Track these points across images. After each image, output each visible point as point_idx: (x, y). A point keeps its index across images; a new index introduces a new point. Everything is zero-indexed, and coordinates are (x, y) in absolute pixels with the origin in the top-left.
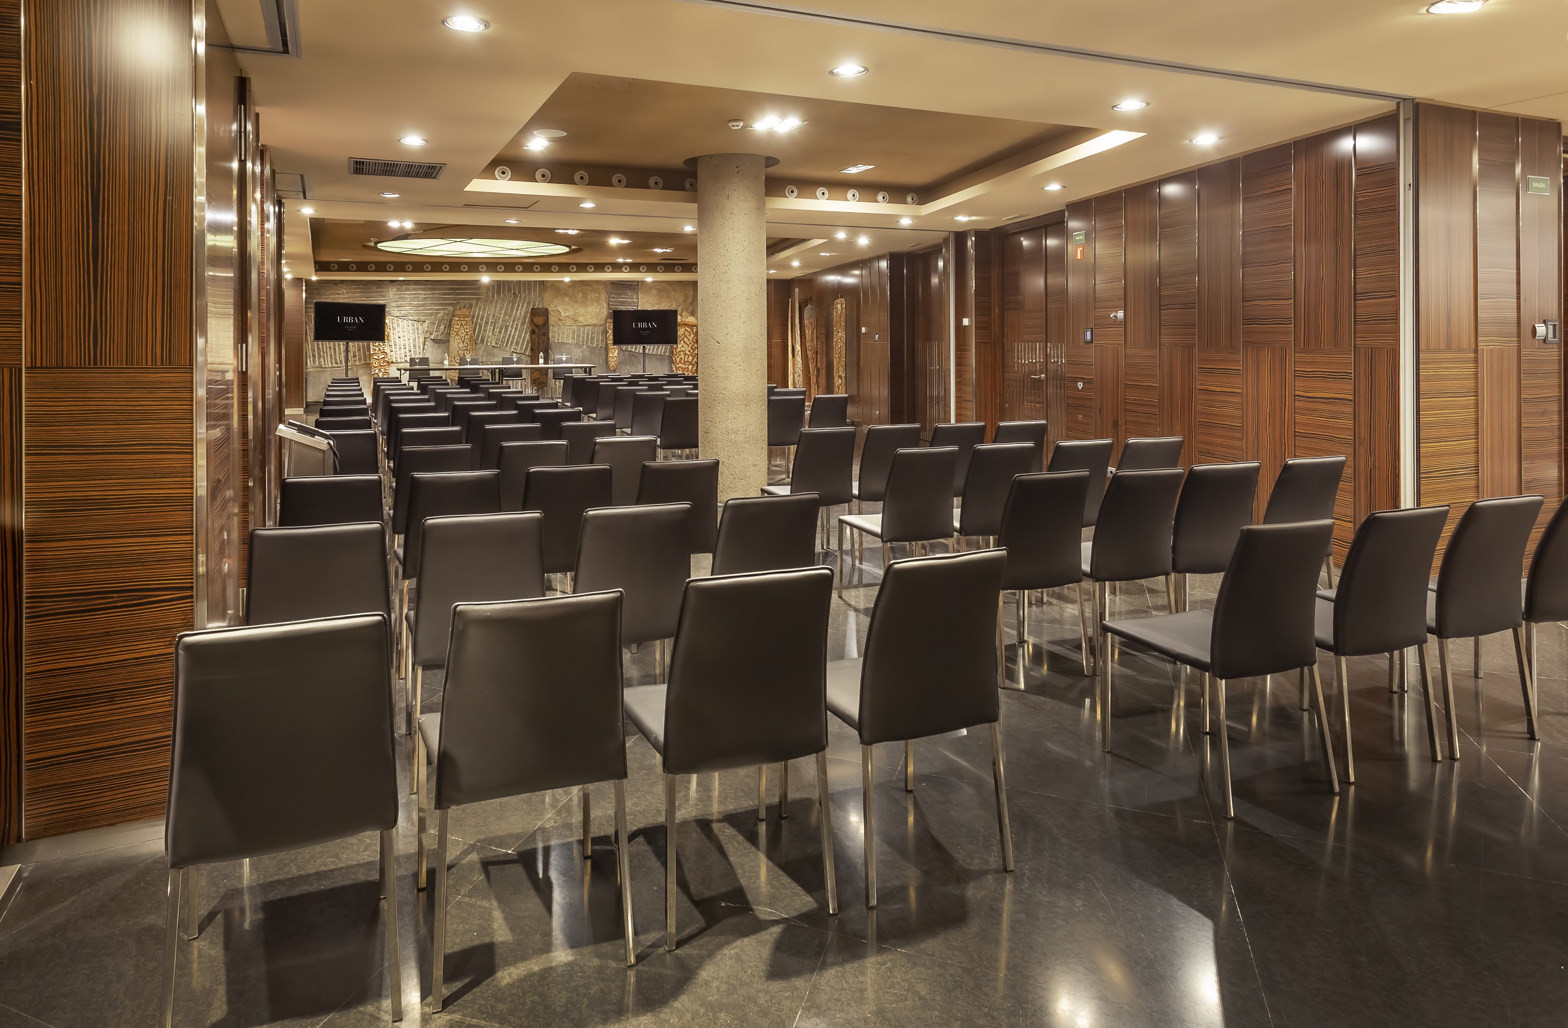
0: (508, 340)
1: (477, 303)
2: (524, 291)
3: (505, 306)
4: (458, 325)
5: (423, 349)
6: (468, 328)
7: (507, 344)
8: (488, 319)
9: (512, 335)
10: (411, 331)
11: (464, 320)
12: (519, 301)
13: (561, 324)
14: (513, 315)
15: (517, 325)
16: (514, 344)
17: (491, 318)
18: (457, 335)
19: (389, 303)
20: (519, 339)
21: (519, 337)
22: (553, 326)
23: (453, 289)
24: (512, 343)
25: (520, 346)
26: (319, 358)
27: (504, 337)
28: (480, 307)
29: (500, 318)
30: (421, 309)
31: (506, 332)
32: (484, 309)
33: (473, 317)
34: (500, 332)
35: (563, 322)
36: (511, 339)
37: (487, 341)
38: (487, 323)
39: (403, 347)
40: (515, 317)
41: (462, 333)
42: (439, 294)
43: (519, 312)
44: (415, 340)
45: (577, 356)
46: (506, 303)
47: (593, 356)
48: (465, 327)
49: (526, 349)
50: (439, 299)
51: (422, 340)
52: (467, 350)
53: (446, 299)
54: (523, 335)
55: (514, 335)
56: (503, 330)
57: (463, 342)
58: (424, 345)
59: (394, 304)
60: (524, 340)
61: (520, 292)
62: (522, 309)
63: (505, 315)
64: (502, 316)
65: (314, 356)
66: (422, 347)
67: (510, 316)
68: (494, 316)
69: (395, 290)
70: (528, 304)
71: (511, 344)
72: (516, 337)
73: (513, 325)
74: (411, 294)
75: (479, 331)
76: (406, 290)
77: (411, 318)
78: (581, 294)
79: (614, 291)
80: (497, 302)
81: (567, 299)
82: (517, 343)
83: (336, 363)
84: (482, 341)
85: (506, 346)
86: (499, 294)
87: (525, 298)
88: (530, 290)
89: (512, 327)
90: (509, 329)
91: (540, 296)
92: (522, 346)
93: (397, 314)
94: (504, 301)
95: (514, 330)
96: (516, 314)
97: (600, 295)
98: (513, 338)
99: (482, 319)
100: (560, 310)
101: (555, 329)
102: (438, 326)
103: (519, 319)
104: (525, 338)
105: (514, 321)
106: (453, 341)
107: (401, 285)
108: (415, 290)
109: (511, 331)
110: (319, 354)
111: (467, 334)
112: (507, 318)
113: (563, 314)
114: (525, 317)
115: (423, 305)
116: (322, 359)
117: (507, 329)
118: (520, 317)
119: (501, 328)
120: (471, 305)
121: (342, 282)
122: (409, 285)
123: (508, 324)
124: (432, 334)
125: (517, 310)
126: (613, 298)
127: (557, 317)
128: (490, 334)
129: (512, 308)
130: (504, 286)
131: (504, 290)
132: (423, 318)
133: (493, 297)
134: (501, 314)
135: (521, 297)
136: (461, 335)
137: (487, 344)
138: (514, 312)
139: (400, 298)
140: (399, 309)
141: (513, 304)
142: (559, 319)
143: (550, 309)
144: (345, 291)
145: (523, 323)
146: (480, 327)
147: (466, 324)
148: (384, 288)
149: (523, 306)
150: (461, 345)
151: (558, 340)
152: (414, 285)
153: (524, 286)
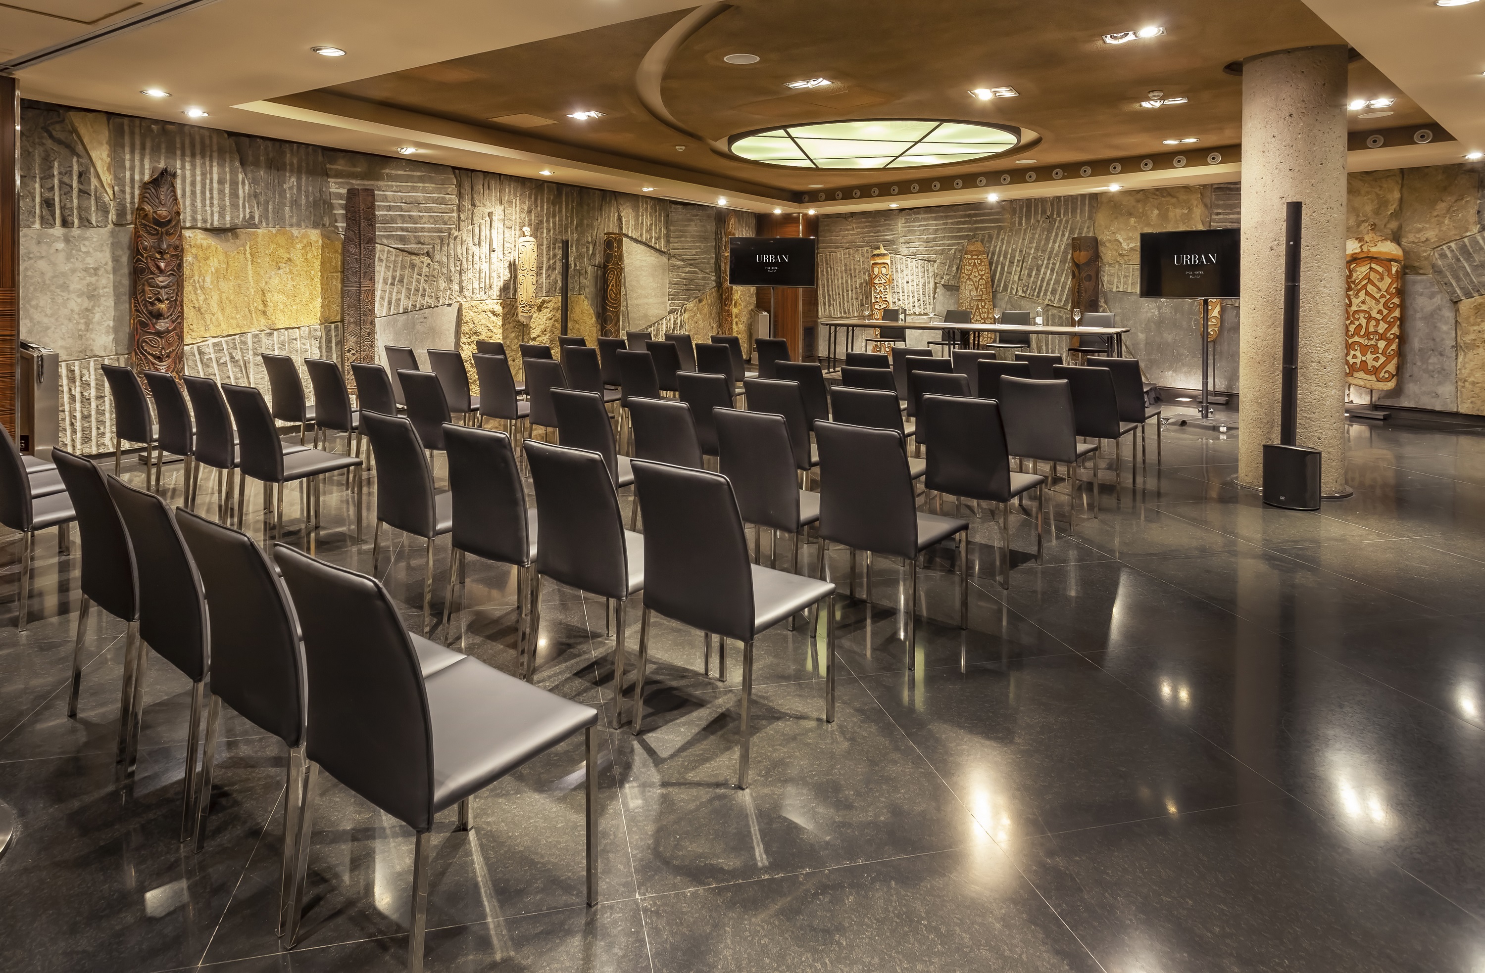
0: (1041, 287)
1: (998, 234)
2: (1066, 213)
3: (1037, 236)
4: (970, 265)
5: (934, 298)
6: (984, 270)
7: (1039, 293)
8: (1013, 257)
9: (1046, 280)
10: (920, 274)
11: (978, 259)
12: (1058, 228)
13: (1122, 262)
14: (1049, 250)
15: (1054, 264)
16: (1049, 294)
17: (1017, 255)
18: (969, 279)
19: (898, 238)
20: (1056, 286)
21: (1057, 282)
22: (1110, 265)
23: (969, 216)
24: (1046, 291)
25: (1057, 297)
26: (829, 306)
27: (1035, 282)
28: (1003, 239)
29: (1029, 254)
30: (931, 244)
31: (1037, 274)
32: (1009, 242)
33: (993, 254)
34: (1029, 276)
35: (1126, 258)
36: (1045, 285)
37: (1012, 288)
38: (1011, 262)
39: (911, 295)
40: (1051, 252)
41: (975, 277)
42: (952, 223)
43: (1057, 245)
44: (924, 285)
45: (1150, 315)
46: (1038, 232)
47: (1178, 315)
48: (979, 268)
49: (1066, 301)
50: (951, 230)
51: (932, 285)
52: (981, 300)
53: (959, 230)
54: (1062, 280)
55: (1050, 279)
56: (1034, 273)
57: (977, 289)
58: (935, 293)
59: (902, 240)
60: (1063, 288)
61: (1059, 214)
62: (1061, 240)
63: (1037, 249)
64: (1032, 252)
65: (825, 304)
66: (932, 295)
67: (1044, 251)
68: (1021, 251)
69: (903, 221)
70: (1072, 231)
71: (1045, 294)
72: (1052, 282)
73: (1048, 264)
74: (920, 226)
75: (1002, 274)
76: (914, 221)
77: (920, 257)
78: (1156, 212)
79: (1221, 202)
80: (1025, 230)
81: (1133, 220)
82: (1054, 292)
83: (845, 313)
84: (1005, 289)
85: (1038, 296)
86: (1028, 218)
87: (1067, 222)
88: (1074, 211)
89: (1047, 267)
90: (1043, 270)
91: (1090, 218)
92: (1061, 295)
93: (905, 251)
94: (1035, 229)
95: (1049, 272)
96: (1053, 248)
97: (1190, 210)
98: (1048, 284)
99: (1005, 257)
100: (1121, 240)
101: (1113, 271)
102: (949, 267)
103: (1057, 255)
104: (1065, 283)
105: (1049, 259)
106: (963, 288)
107: (910, 215)
108: (925, 219)
109: (1045, 274)
110: (829, 301)
111: (982, 278)
112: (1039, 254)
113: (1124, 245)
114: (1065, 253)
115: (934, 239)
116: (831, 308)
117: (1039, 270)
118: (1058, 252)
119: (1031, 270)
120: (990, 237)
121: (853, 215)
122: (919, 213)
123: (1040, 262)
124: (942, 278)
125: (1055, 242)
126: (1218, 214)
127: (1117, 251)
128: (1016, 278)
129: (1048, 239)
130: (1036, 206)
131: (1036, 213)
132: (933, 257)
133: (1020, 223)
134: (1031, 248)
135: (1060, 221)
136: (974, 279)
137: (1011, 292)
138: (1050, 246)
139: (909, 231)
140: (908, 245)
141: (1049, 232)
142: (1120, 255)
143: (1104, 237)
144: (855, 226)
145: (1063, 261)
146: (1003, 268)
147: (980, 264)
148: (892, 220)
149: (1063, 235)
150: (974, 294)
151: (1117, 287)
152: (926, 213)
153: (1066, 204)
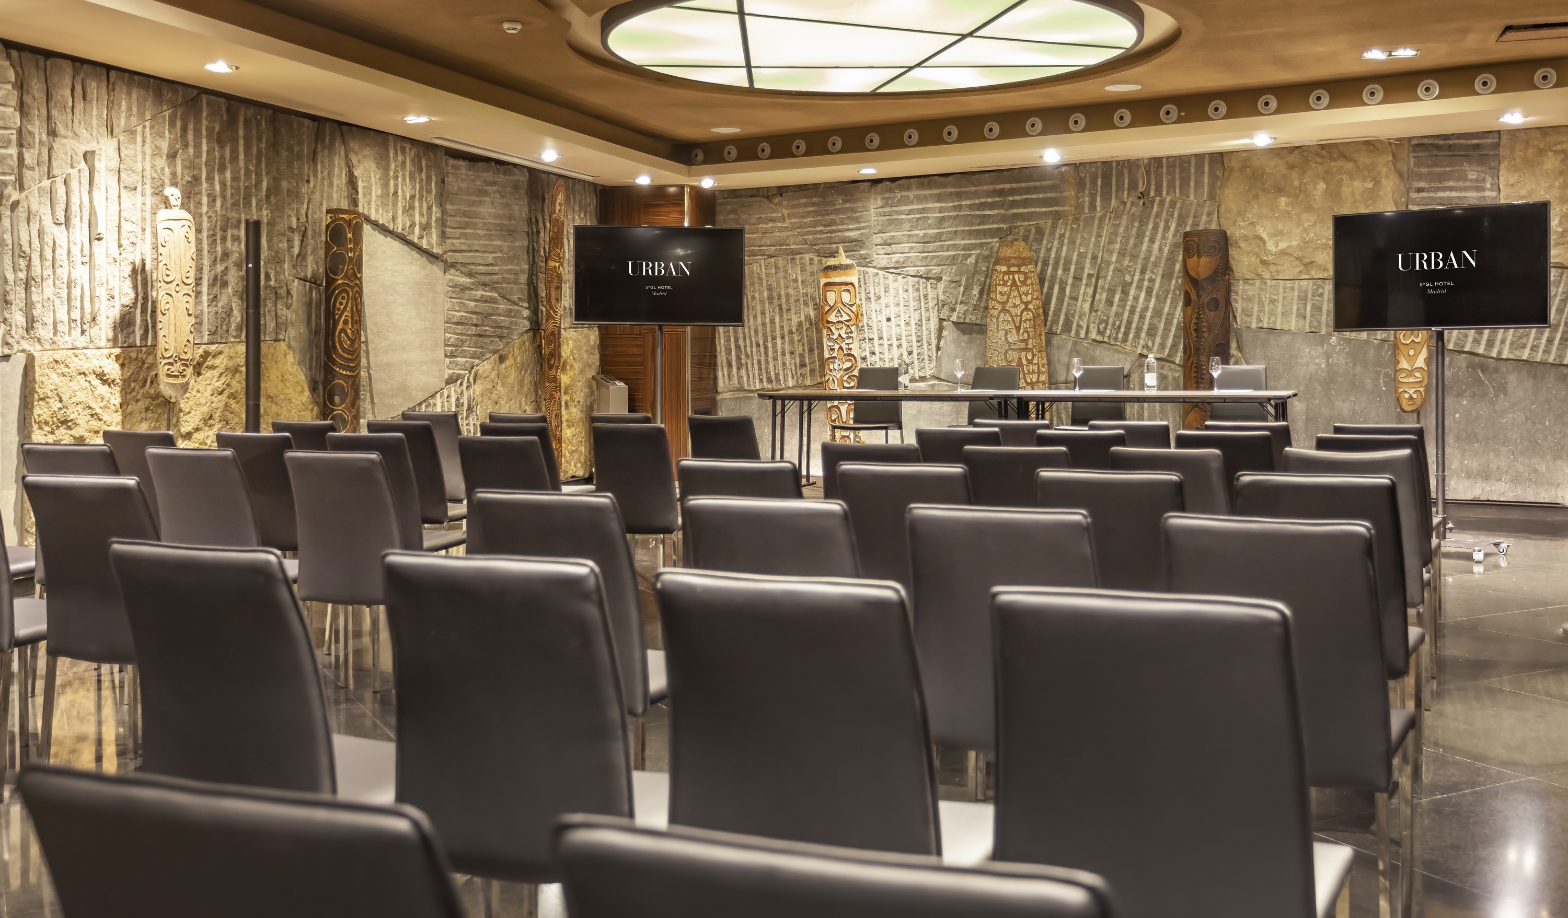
0: (1129, 322)
1: (1054, 226)
2: (1171, 187)
3: (1121, 230)
4: (1005, 284)
5: (938, 348)
6: (1031, 294)
7: (1126, 334)
8: (1080, 268)
9: (1138, 310)
10: (912, 304)
11: (1019, 272)
12: (1158, 215)
13: (1266, 275)
14: (1142, 255)
15: (1152, 281)
16: (1143, 335)
17: (1087, 265)
18: (1004, 310)
19: (869, 236)
20: (1156, 320)
21: (1157, 313)
22: (1246, 280)
23: (1001, 193)
24: (1139, 329)
25: (1158, 340)
26: (739, 369)
27: (1118, 315)
28: (1062, 236)
29: (1108, 263)
30: (932, 246)
31: (1123, 300)
32: (1072, 242)
33: (1045, 263)
34: (1110, 303)
35: (1273, 268)
36: (1136, 318)
37: (1079, 326)
38: (1078, 279)
39: (895, 343)
40: (1147, 259)
41: (1015, 306)
42: (971, 207)
43: (1156, 246)
44: (919, 325)
45: (1312, 368)
46: (1124, 222)
47: (1359, 369)
48: (1023, 289)
49: (1174, 346)
50: (968, 220)
51: (934, 324)
52: (1026, 349)
53: (984, 219)
54: (1166, 310)
55: (1146, 309)
56: (1117, 297)
57: (1018, 329)
58: (939, 338)
59: (877, 239)
60: (1168, 323)
61: (1159, 190)
62: (1164, 237)
63: (1122, 254)
64: (1114, 258)
65: (730, 365)
66: (934, 342)
67: (1134, 257)
68: (1094, 258)
69: (879, 203)
70: (1181, 221)
71: (1137, 336)
72: (1149, 314)
73: (1141, 280)
74: (910, 212)
75: (1060, 300)
76: (900, 202)
77: (912, 270)
78: (1322, 186)
79: (1424, 170)
80: (1101, 220)
81: (1283, 201)
82: (1152, 332)
83: (770, 381)
84: (1067, 328)
85: (1125, 340)
86: (1106, 198)
87: (1173, 204)
88: (1185, 182)
89: (1139, 288)
90: (1132, 292)
91: (1212, 197)
92: (1165, 337)
93: (884, 261)
94: (1118, 216)
95: (1143, 295)
96: (1149, 251)
97: (1377, 182)
98: (1142, 317)
99: (1066, 269)
100: (1264, 236)
101: (1251, 291)
102: (966, 288)
103: (1156, 265)
104: (1171, 315)
105: (1143, 272)
106: (993, 326)
107: (891, 190)
108: (919, 199)
109: (1136, 298)
110: (739, 358)
111: (1027, 309)
112: (1126, 262)
113: (1271, 246)
114: (1171, 260)
115: (938, 238)
116: (743, 372)
117: (1125, 293)
118: (1159, 258)
119: (1112, 292)
120: (1040, 232)
121: (782, 190)
122: (908, 188)
123: (1128, 278)
124: (953, 310)
125: (1152, 241)
126: (1420, 190)
127: (1257, 255)
128: (1087, 307)
129: (1140, 236)
130: (1120, 175)
131: (1120, 188)
132: (936, 270)
133: (1093, 207)
134: (1111, 252)
135: (1162, 203)
136: (1013, 310)
137: (1077, 334)
138: (1144, 247)
139: (891, 222)
140: (888, 249)
141: (1143, 222)
142: (1264, 262)
143: (1236, 231)
144: (786, 212)
145: (1168, 276)
146: (1062, 290)
147: (1024, 283)
148: (858, 200)
149: (1167, 228)
150: (1013, 337)
151: (1259, 320)
152: (921, 186)
153: (1171, 173)
